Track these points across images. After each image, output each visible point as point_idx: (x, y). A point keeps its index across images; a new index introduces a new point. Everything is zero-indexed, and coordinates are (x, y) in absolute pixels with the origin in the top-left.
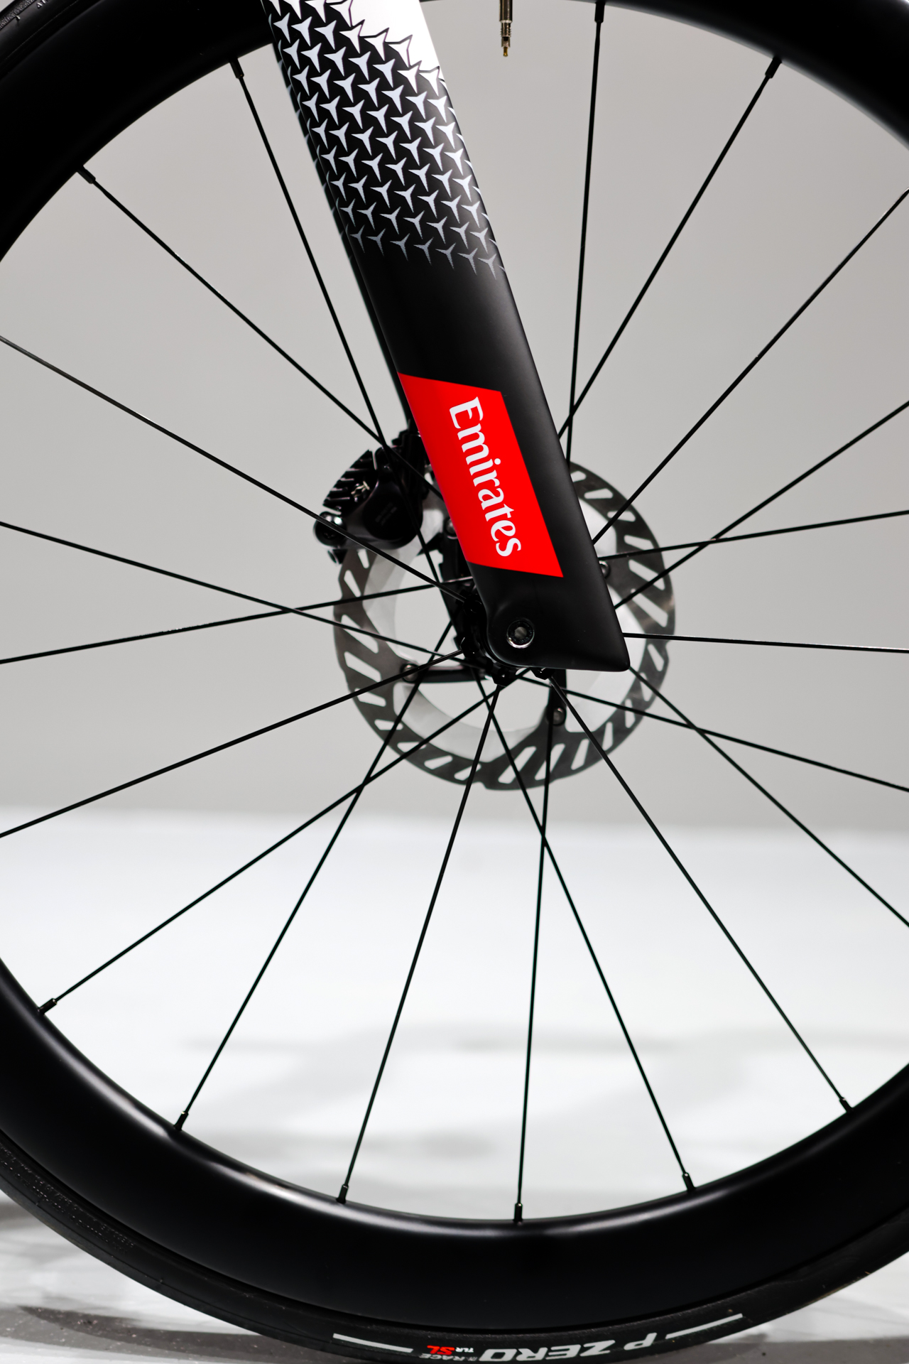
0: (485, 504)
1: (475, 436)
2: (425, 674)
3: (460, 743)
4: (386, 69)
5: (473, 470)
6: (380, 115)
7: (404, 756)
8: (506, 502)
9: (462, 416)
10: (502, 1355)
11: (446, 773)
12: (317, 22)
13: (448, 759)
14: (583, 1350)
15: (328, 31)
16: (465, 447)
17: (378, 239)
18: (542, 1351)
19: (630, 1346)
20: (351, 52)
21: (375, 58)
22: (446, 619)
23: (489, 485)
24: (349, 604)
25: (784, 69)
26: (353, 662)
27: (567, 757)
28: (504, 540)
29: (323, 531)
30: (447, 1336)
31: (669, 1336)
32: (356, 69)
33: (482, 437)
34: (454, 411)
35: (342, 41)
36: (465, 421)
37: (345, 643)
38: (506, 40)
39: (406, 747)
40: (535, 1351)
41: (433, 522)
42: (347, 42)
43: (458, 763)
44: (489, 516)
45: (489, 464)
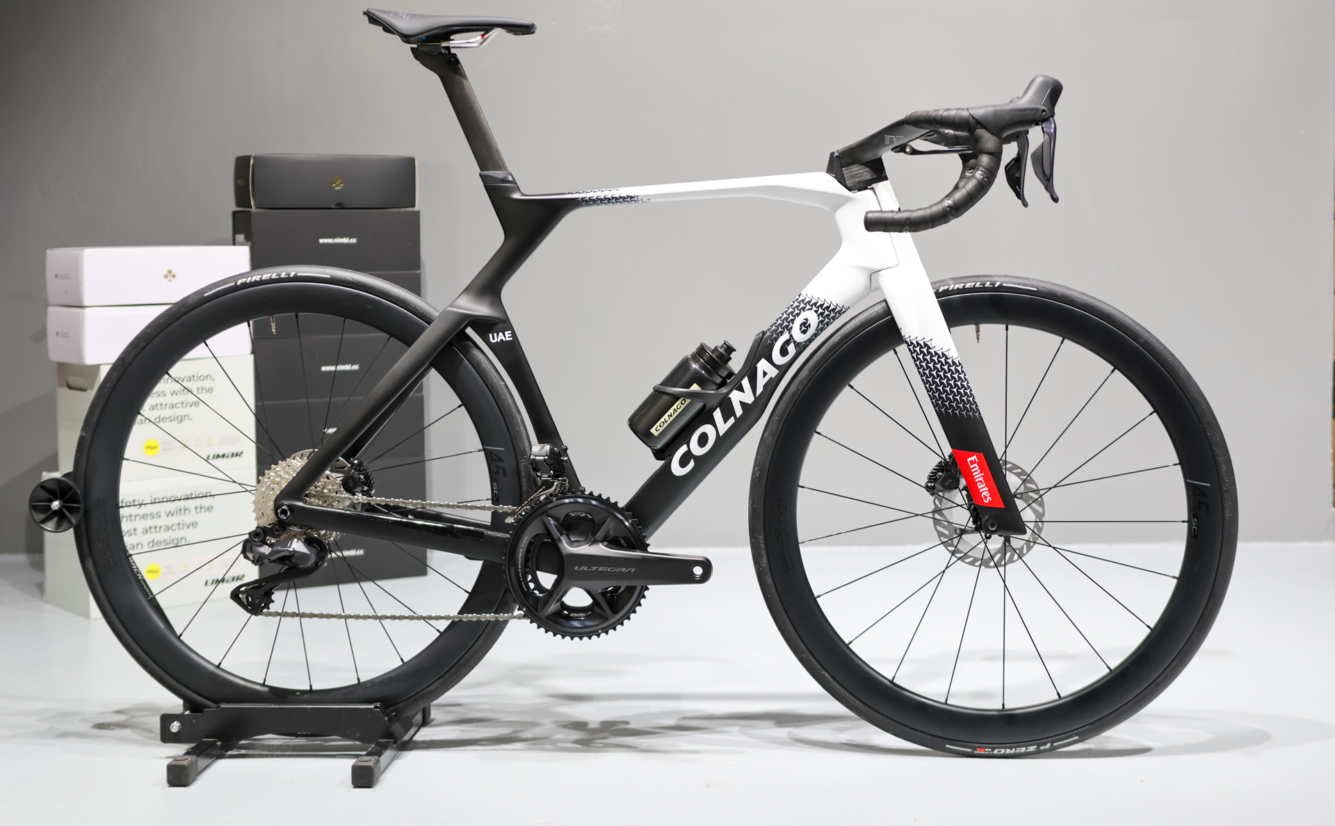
0: (979, 487)
1: (975, 467)
2: (963, 532)
3: (977, 554)
4: (943, 360)
5: (975, 477)
6: (945, 381)
7: (959, 559)
8: (986, 486)
9: (971, 461)
10: (999, 751)
11: (972, 563)
12: (921, 347)
13: (972, 559)
14: (1027, 749)
15: (925, 350)
16: (973, 470)
17: (943, 410)
18: (1014, 750)
19: (1042, 748)
20: (932, 356)
21: (939, 357)
22: (970, 515)
23: (981, 481)
24: (937, 510)
25: (1066, 341)
26: (939, 528)
27: (1011, 557)
28: (986, 498)
29: (927, 488)
30: (982, 745)
31: (1055, 744)
32: (934, 360)
33: (977, 467)
34: (969, 460)
35: (929, 353)
36: (972, 463)
37: (936, 522)
38: (978, 338)
39: (959, 555)
40: (1011, 749)
41: (963, 483)
42: (931, 353)
43: (976, 560)
44: (981, 491)
45: (980, 475)
